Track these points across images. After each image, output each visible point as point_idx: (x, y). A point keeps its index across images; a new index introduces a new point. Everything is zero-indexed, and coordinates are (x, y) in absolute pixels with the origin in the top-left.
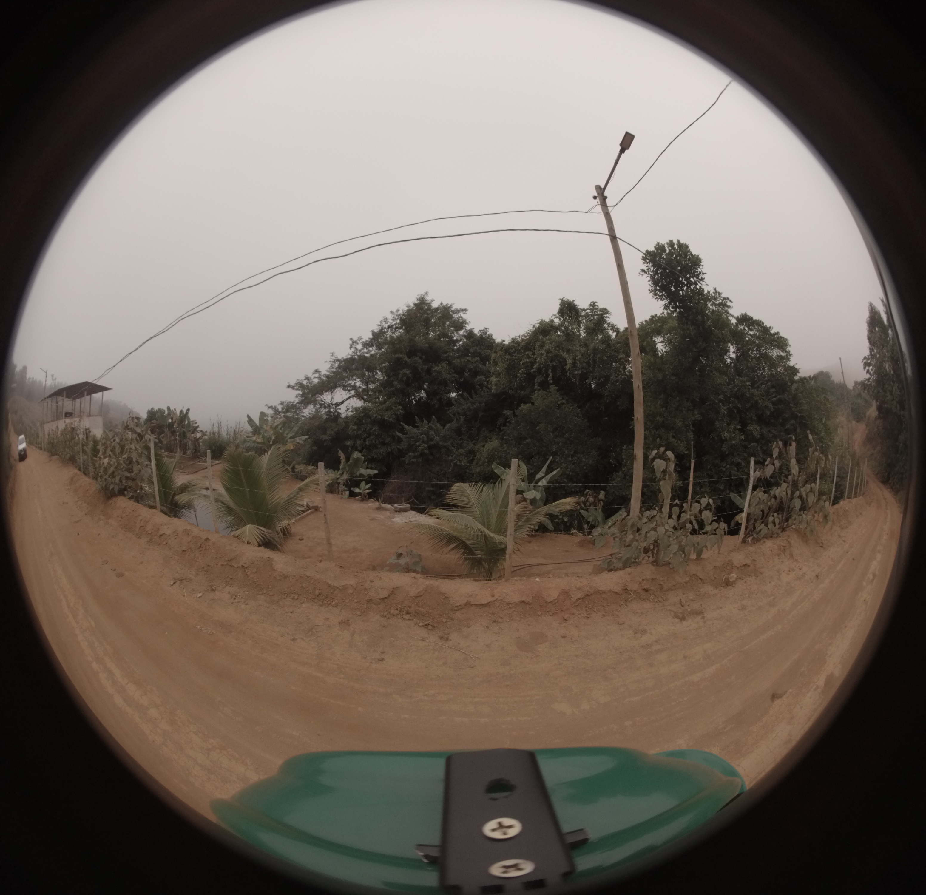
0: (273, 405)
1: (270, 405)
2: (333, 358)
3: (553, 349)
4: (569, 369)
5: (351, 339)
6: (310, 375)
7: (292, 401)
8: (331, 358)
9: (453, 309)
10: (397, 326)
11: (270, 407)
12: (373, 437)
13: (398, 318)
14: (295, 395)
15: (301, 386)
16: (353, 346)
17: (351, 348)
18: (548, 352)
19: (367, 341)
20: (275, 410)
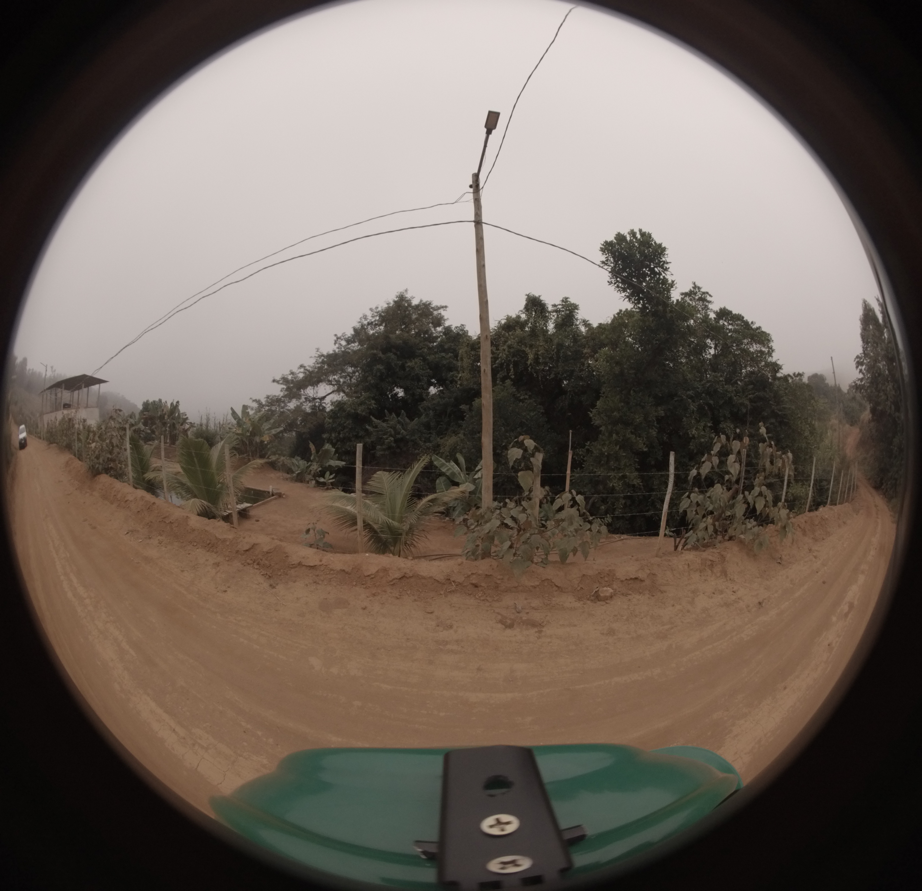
0: (258, 399)
1: (254, 399)
2: (318, 353)
3: (516, 344)
4: (531, 364)
5: (336, 335)
6: (295, 370)
7: (277, 395)
8: (316, 354)
9: (433, 306)
10: (376, 322)
11: (255, 401)
12: (347, 430)
13: (377, 316)
14: (280, 389)
15: (285, 380)
16: (338, 342)
17: (335, 344)
18: (510, 347)
19: (349, 337)
20: (260, 403)
